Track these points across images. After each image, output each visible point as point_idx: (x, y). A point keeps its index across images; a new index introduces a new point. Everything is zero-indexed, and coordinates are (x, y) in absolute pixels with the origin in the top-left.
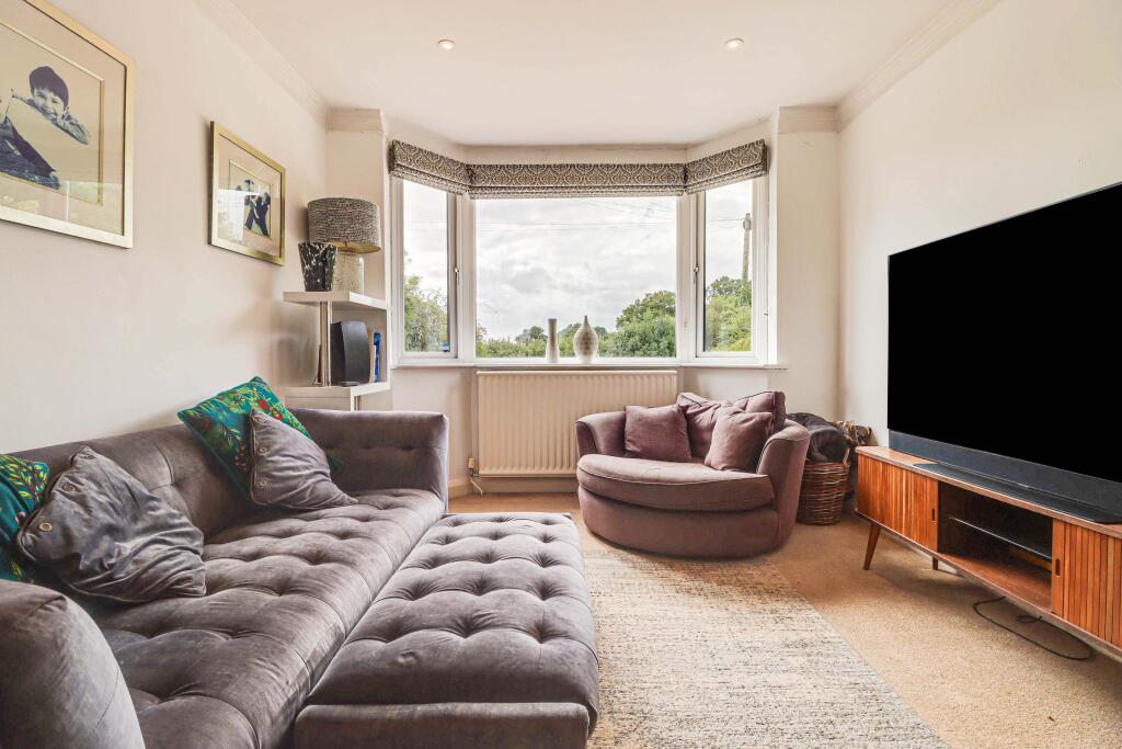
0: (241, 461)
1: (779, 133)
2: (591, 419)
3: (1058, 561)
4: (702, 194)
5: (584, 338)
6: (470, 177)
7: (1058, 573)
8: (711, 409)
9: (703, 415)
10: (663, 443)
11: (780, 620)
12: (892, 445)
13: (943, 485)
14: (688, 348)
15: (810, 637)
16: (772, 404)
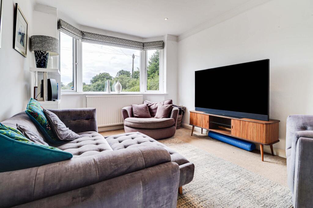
0: (48, 126)
1: (167, 40)
2: (126, 108)
3: (232, 126)
4: (146, 51)
5: (118, 86)
6: (82, 35)
7: (232, 128)
8: (154, 104)
9: (152, 106)
10: (144, 113)
11: (186, 147)
12: (196, 110)
13: (210, 116)
14: (143, 90)
15: (193, 149)
16: (171, 102)
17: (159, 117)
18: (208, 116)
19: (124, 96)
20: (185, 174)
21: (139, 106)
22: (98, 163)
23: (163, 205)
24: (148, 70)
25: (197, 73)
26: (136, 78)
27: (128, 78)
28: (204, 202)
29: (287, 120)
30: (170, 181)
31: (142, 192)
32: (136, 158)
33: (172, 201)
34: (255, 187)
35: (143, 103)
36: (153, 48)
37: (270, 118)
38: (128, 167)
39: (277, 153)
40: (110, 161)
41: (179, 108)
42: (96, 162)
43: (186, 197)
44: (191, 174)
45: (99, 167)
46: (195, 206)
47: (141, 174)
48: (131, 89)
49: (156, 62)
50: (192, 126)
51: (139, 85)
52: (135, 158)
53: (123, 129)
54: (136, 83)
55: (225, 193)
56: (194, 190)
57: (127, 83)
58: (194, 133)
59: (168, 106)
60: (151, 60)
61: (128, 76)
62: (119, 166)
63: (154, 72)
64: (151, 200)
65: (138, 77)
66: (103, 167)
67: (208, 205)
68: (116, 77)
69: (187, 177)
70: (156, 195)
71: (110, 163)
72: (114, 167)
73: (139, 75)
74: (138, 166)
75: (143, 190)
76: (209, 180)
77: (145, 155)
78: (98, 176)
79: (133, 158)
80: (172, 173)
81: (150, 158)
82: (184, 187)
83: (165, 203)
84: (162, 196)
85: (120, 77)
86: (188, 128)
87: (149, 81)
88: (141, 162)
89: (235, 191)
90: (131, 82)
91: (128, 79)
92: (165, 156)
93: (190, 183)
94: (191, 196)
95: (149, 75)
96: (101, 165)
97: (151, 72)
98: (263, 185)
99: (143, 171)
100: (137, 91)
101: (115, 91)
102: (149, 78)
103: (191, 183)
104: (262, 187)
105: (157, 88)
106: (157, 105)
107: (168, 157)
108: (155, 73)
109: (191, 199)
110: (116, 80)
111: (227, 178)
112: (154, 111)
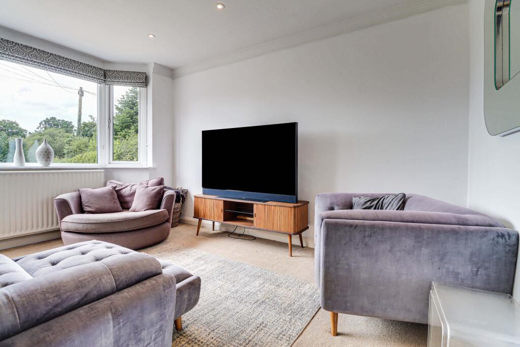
1: (153, 73)
3: (255, 214)
4: (112, 86)
5: (46, 152)
7: (255, 217)
8: (129, 187)
9: (125, 189)
10: (107, 205)
11: (188, 255)
12: (204, 193)
13: (225, 202)
14: (104, 159)
15: (200, 256)
16: (161, 182)
17: (139, 209)
18: (223, 202)
19: (61, 173)
20: (186, 296)
21: (96, 189)
22: (17, 299)
23: (149, 344)
24: (114, 122)
25: (205, 134)
26: (86, 135)
27: (68, 134)
28: (216, 331)
29: (316, 200)
30: (160, 303)
31: (111, 330)
32: (98, 279)
33: (164, 334)
34: (282, 292)
35: (105, 185)
36: (126, 83)
37: (299, 199)
38: (83, 295)
39: (307, 244)
40: (43, 291)
41: (175, 192)
42: (11, 298)
43: (188, 333)
44: (196, 293)
45: (18, 306)
46: (203, 340)
47: (110, 302)
48: (74, 158)
49: (132, 108)
50: (197, 220)
51: (95, 148)
52: (96, 278)
53: (60, 239)
54: (87, 147)
55: (244, 309)
56: (200, 318)
57: (66, 145)
58: (201, 230)
59: (157, 189)
60: (120, 103)
61: (67, 132)
62: (65, 296)
63: (128, 127)
64: (129, 339)
65: (92, 135)
66: (27, 304)
67: (221, 333)
68: (35, 131)
69: (189, 300)
70: (137, 330)
71: (45, 295)
72: (54, 301)
73: (95, 131)
74: (103, 291)
75: (113, 326)
76: (223, 297)
77: (115, 271)
78: (18, 321)
79: (92, 279)
80: (164, 290)
81: (125, 274)
82: (184, 317)
83: (152, 339)
84: (148, 329)
85: (47, 131)
86: (191, 223)
87: (118, 143)
88: (109, 283)
89: (257, 304)
90: (75, 144)
91: (68, 137)
92: (152, 267)
93: (194, 309)
94: (197, 328)
95: (116, 133)
96: (23, 301)
97: (122, 126)
98: (290, 288)
99: (113, 297)
100: (89, 162)
101: (36, 161)
102: (117, 137)
103: (196, 307)
104: (290, 290)
105: (134, 156)
106: (134, 187)
107: (157, 268)
108: (130, 129)
109: (196, 332)
110: (38, 137)
111: (247, 289)
112: (128, 199)
